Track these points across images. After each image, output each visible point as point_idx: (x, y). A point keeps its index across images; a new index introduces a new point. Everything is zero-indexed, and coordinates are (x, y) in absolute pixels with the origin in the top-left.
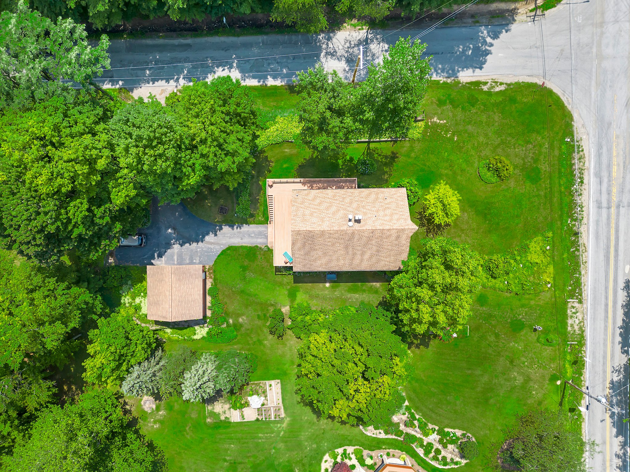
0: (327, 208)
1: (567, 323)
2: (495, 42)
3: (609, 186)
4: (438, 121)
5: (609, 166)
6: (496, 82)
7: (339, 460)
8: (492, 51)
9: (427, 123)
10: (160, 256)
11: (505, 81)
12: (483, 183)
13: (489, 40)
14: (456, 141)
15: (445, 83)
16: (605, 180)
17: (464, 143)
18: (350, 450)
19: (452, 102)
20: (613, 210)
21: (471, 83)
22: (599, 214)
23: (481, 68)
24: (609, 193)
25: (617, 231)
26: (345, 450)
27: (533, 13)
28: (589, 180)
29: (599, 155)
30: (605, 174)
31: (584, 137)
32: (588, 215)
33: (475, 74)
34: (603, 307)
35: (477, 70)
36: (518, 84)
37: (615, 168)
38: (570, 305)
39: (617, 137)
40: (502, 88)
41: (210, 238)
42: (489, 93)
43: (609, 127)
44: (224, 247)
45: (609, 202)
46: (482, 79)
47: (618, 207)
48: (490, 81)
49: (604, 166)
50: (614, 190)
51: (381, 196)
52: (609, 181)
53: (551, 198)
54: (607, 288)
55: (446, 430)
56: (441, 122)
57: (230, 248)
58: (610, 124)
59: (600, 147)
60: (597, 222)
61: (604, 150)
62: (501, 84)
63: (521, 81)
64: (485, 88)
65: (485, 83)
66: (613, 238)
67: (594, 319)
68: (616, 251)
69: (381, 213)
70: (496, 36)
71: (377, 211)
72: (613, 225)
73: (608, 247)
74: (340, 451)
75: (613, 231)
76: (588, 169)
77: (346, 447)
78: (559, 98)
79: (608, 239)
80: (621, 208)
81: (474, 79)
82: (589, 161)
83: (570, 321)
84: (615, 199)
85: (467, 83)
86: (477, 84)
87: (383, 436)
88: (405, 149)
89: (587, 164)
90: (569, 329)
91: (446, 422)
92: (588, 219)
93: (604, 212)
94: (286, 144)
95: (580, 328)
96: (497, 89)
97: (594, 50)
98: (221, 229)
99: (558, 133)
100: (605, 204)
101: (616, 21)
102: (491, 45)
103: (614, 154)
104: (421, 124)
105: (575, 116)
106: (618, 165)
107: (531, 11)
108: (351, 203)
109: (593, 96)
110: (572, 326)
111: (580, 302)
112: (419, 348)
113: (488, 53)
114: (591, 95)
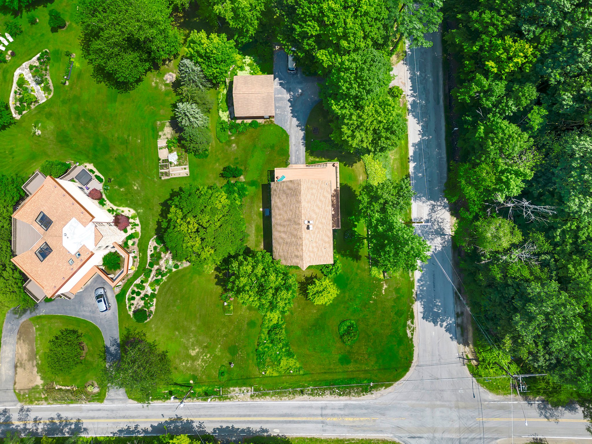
0: (317, 206)
1: (236, 387)
2: (443, 329)
3: (338, 415)
4: (384, 289)
5: (352, 415)
6: (413, 331)
7: (131, 220)
8: (436, 327)
9: (382, 280)
10: (281, 84)
11: (414, 337)
12: (339, 323)
13: (445, 324)
14: (370, 303)
15: (412, 293)
16: (342, 412)
17: (368, 308)
18: (138, 229)
19: (398, 298)
20: (320, 419)
21: (412, 312)
22: (317, 408)
23: (423, 318)
24: (333, 415)
25: (304, 422)
26: (138, 225)
27: (465, 357)
28: (342, 400)
29: (361, 407)
30: (346, 412)
31: (374, 396)
32: (316, 400)
33: (419, 313)
34: (248, 413)
35: (422, 315)
36: (413, 346)
37: (351, 419)
38: (249, 388)
39: (374, 421)
40: (409, 335)
41: (295, 122)
42: (405, 325)
43: (381, 414)
44: (288, 131)
45: (326, 415)
46: (415, 320)
47: (323, 422)
48: (414, 326)
49: (352, 411)
50: (335, 419)
51: (327, 245)
52: (342, 415)
53: (329, 373)
54: (262, 416)
55: (155, 300)
56: (383, 291)
57: (287, 136)
58: (383, 415)
59: (367, 408)
60: (311, 407)
61: (365, 411)
62: (412, 334)
63: (414, 348)
64: (409, 322)
65: (412, 323)
66: (299, 419)
67: (239, 407)
68: (290, 422)
69: (314, 245)
70: (448, 330)
71: (316, 242)
72: (309, 419)
73: (292, 415)
74: (137, 221)
75: (304, 419)
76: (350, 400)
77: (140, 226)
78: (403, 376)
79: (298, 416)
80: (322, 425)
81: (415, 314)
82: (355, 400)
83: (237, 389)
84: (328, 419)
85: (412, 309)
86: (412, 317)
87: (149, 253)
88: (363, 266)
89: (353, 398)
90: (232, 389)
91: (161, 300)
92: (313, 400)
93: (319, 412)
94: (365, 176)
95: (232, 397)
96: (408, 331)
97: (438, 403)
98: (302, 130)
99: (376, 376)
100: (324, 412)
101: (460, 418)
102: (441, 326)
103: (362, 419)
104: (382, 276)
105: (390, 389)
106: (354, 422)
107: (467, 356)
108: (322, 223)
109: (404, 402)
110: (234, 391)
111: (251, 396)
112: (215, 278)
113: (435, 323)
114: (405, 400)
